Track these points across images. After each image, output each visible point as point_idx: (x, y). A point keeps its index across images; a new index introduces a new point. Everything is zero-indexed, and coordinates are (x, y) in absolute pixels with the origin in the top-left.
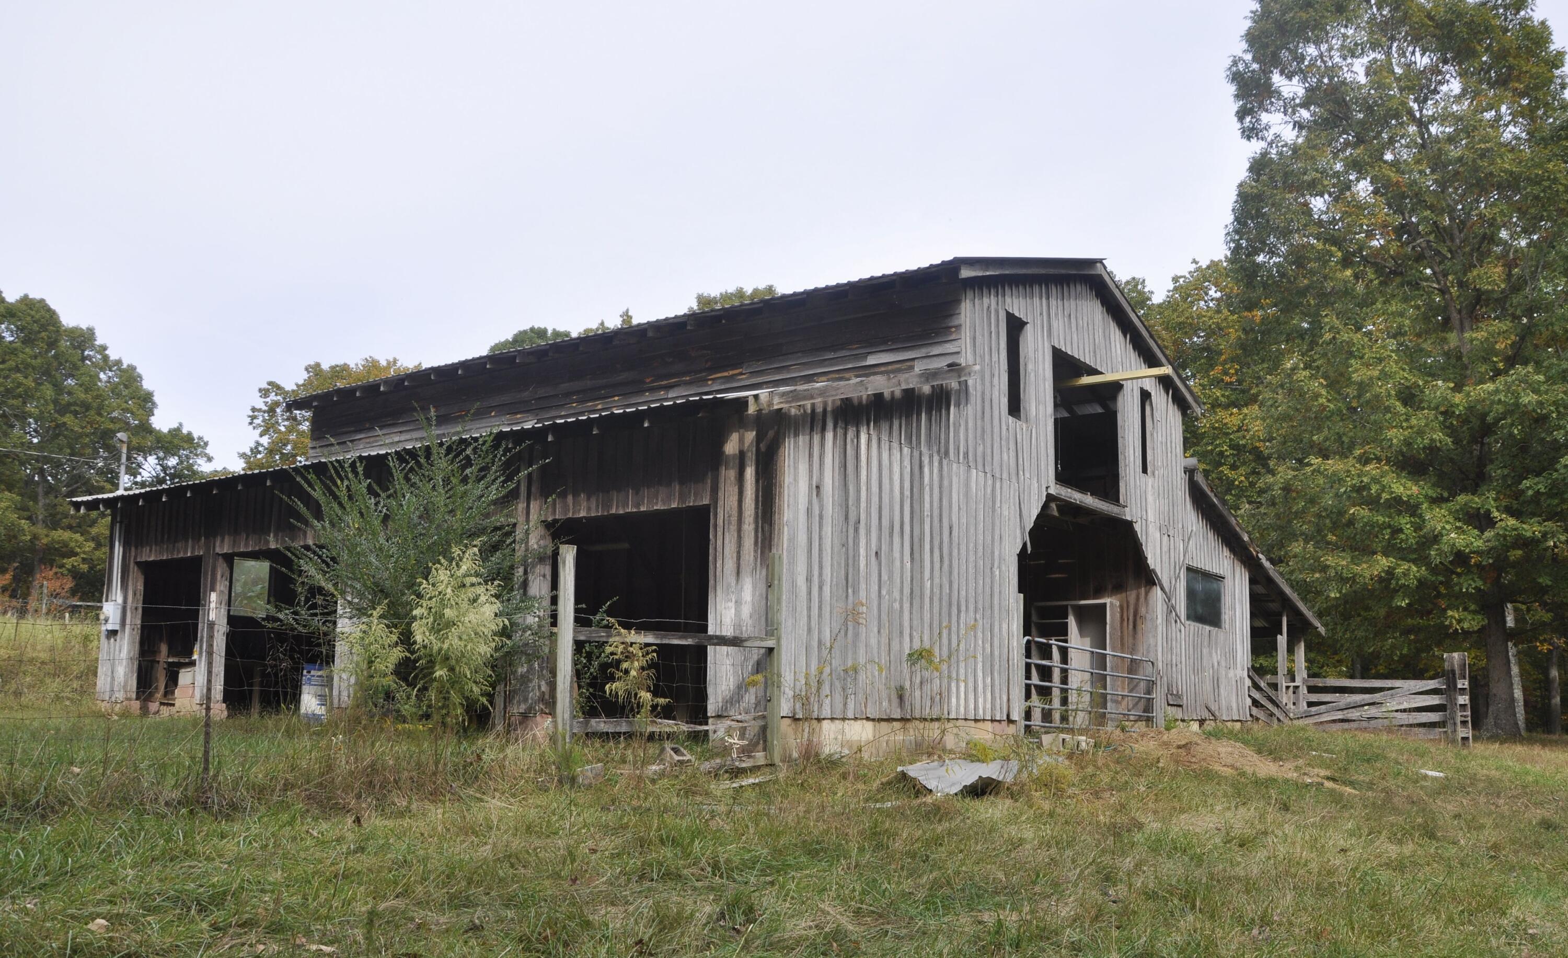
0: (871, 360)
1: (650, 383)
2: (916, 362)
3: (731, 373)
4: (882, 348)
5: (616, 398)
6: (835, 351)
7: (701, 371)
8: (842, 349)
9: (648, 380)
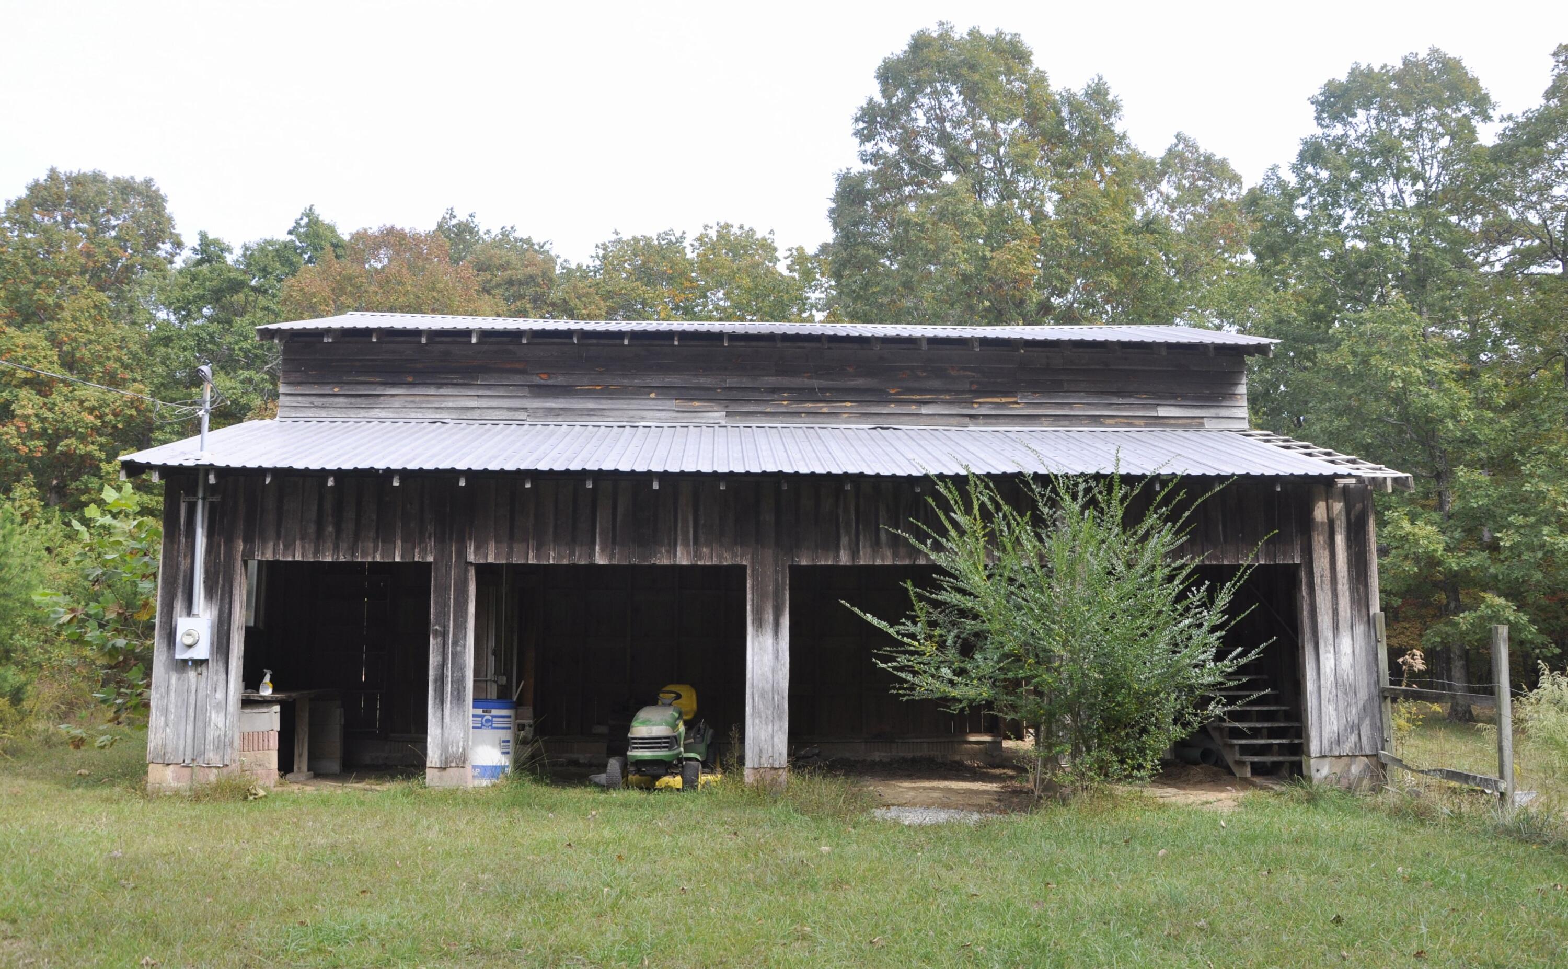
0: (1162, 412)
1: (895, 394)
2: (1205, 420)
3: (1004, 400)
4: (1172, 402)
5: (849, 404)
6: (1123, 397)
7: (963, 392)
8: (1130, 396)
9: (892, 392)
